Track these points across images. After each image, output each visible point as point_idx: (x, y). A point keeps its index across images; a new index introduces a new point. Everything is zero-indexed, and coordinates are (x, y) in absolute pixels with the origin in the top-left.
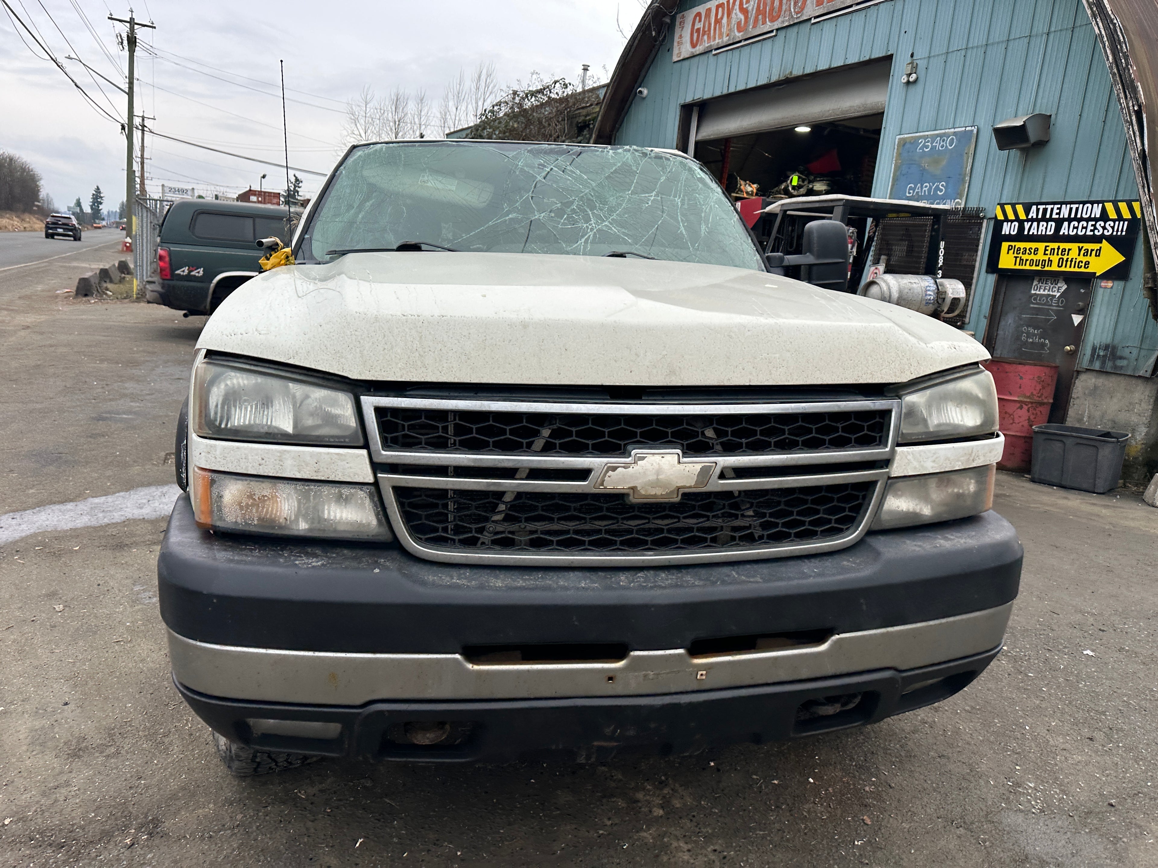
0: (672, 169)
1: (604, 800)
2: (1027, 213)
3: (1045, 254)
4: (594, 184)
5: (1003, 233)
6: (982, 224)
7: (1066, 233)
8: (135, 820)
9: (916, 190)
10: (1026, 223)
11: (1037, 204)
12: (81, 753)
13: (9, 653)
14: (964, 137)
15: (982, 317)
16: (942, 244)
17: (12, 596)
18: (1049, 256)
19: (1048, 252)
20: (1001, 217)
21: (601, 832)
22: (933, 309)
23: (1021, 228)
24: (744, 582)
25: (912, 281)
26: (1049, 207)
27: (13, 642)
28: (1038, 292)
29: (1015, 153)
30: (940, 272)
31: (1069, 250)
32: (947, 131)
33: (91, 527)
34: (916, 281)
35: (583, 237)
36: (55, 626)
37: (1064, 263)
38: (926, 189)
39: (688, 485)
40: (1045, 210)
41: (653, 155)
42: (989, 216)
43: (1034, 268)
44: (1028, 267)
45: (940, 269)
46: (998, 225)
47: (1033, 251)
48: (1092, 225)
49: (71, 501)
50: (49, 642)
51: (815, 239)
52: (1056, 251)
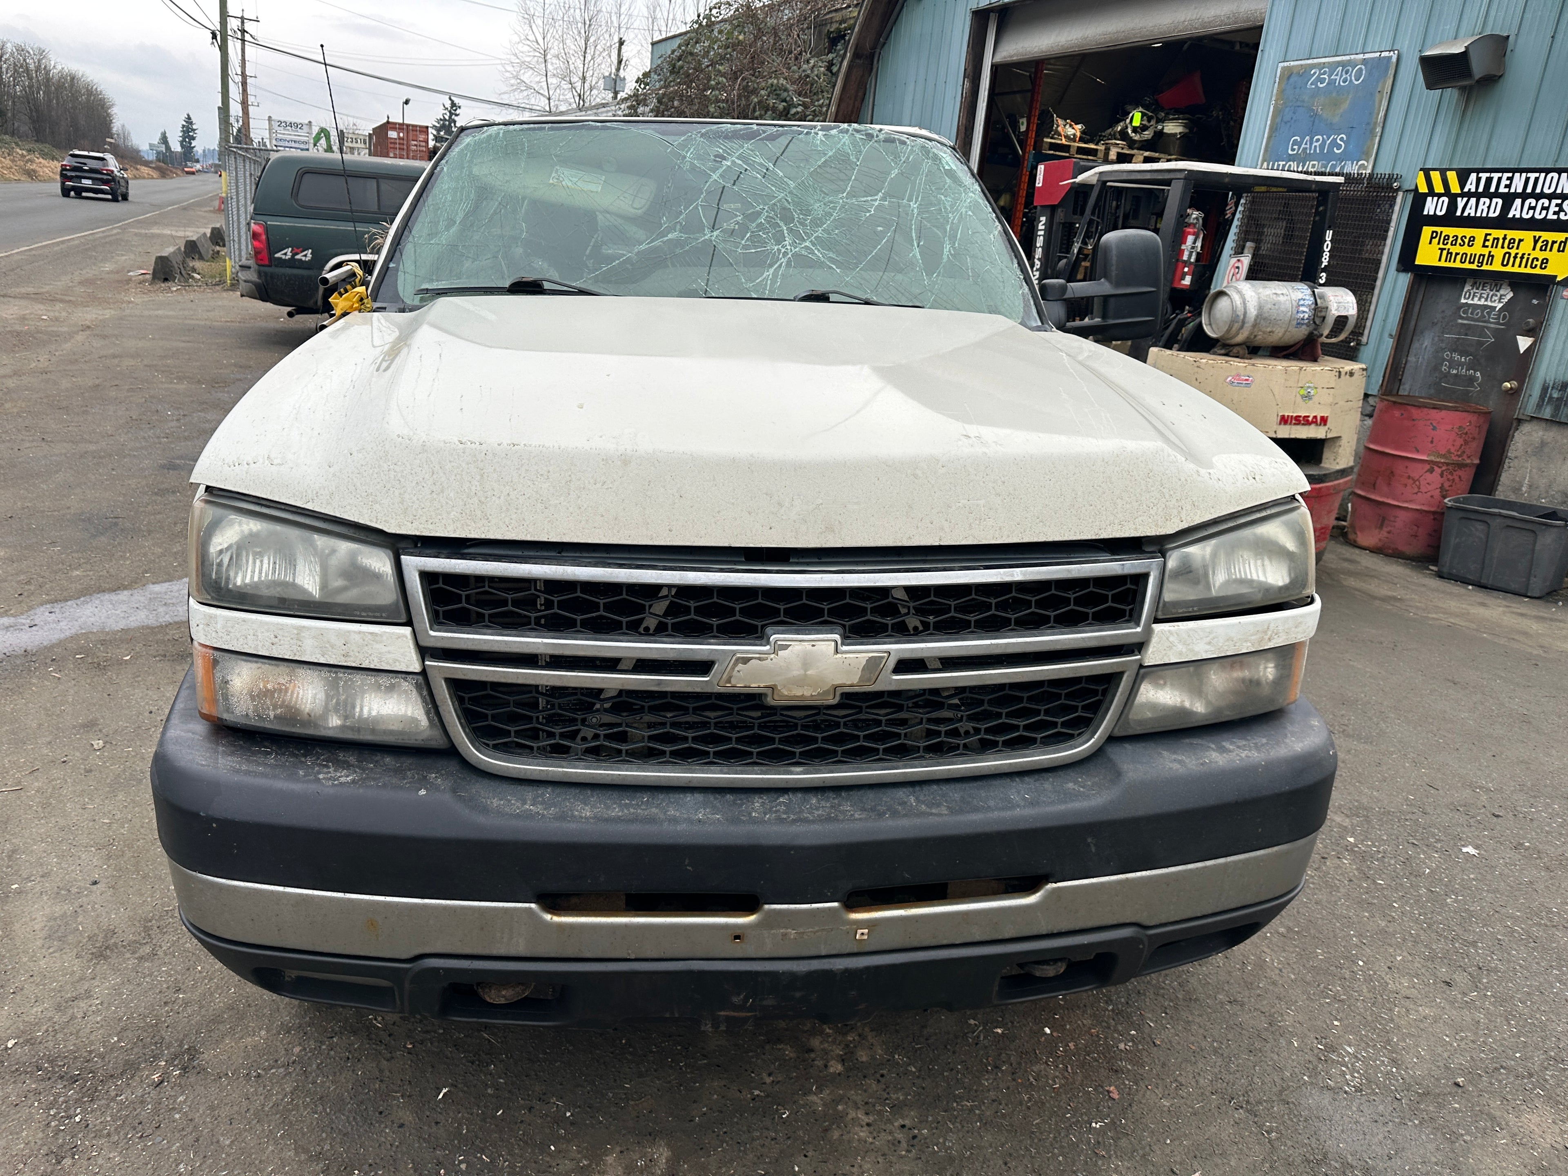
0: (908, 158)
1: (767, 1047)
2: (1462, 183)
3: (1484, 246)
4: (792, 184)
5: (1425, 213)
6: (1395, 198)
7: (1518, 216)
8: (168, 1048)
9: (1303, 146)
10: (1459, 199)
11: (1478, 171)
12: (108, 952)
13: (31, 807)
14: (1378, 67)
15: (1386, 335)
16: (1329, 235)
17: (40, 725)
18: (1489, 249)
19: (1488, 244)
20: (1423, 189)
21: (756, 1092)
22: (1306, 333)
23: (1453, 206)
24: (923, 814)
25: (1279, 292)
26: (1496, 176)
27: (37, 791)
28: (1470, 302)
29: (1451, 94)
30: (1324, 275)
31: (1520, 241)
32: (1353, 57)
33: (148, 627)
34: (1285, 291)
35: (771, 266)
36: (91, 771)
37: (1512, 259)
38: (1317, 144)
39: (849, 683)
40: (1489, 181)
41: (881, 137)
42: (1406, 186)
43: (1467, 266)
44: (1458, 265)
45: (1323, 270)
46: (1419, 200)
47: (1466, 241)
48: (1557, 205)
49: (125, 588)
50: (82, 794)
51: (1114, 258)
52: (1501, 241)
